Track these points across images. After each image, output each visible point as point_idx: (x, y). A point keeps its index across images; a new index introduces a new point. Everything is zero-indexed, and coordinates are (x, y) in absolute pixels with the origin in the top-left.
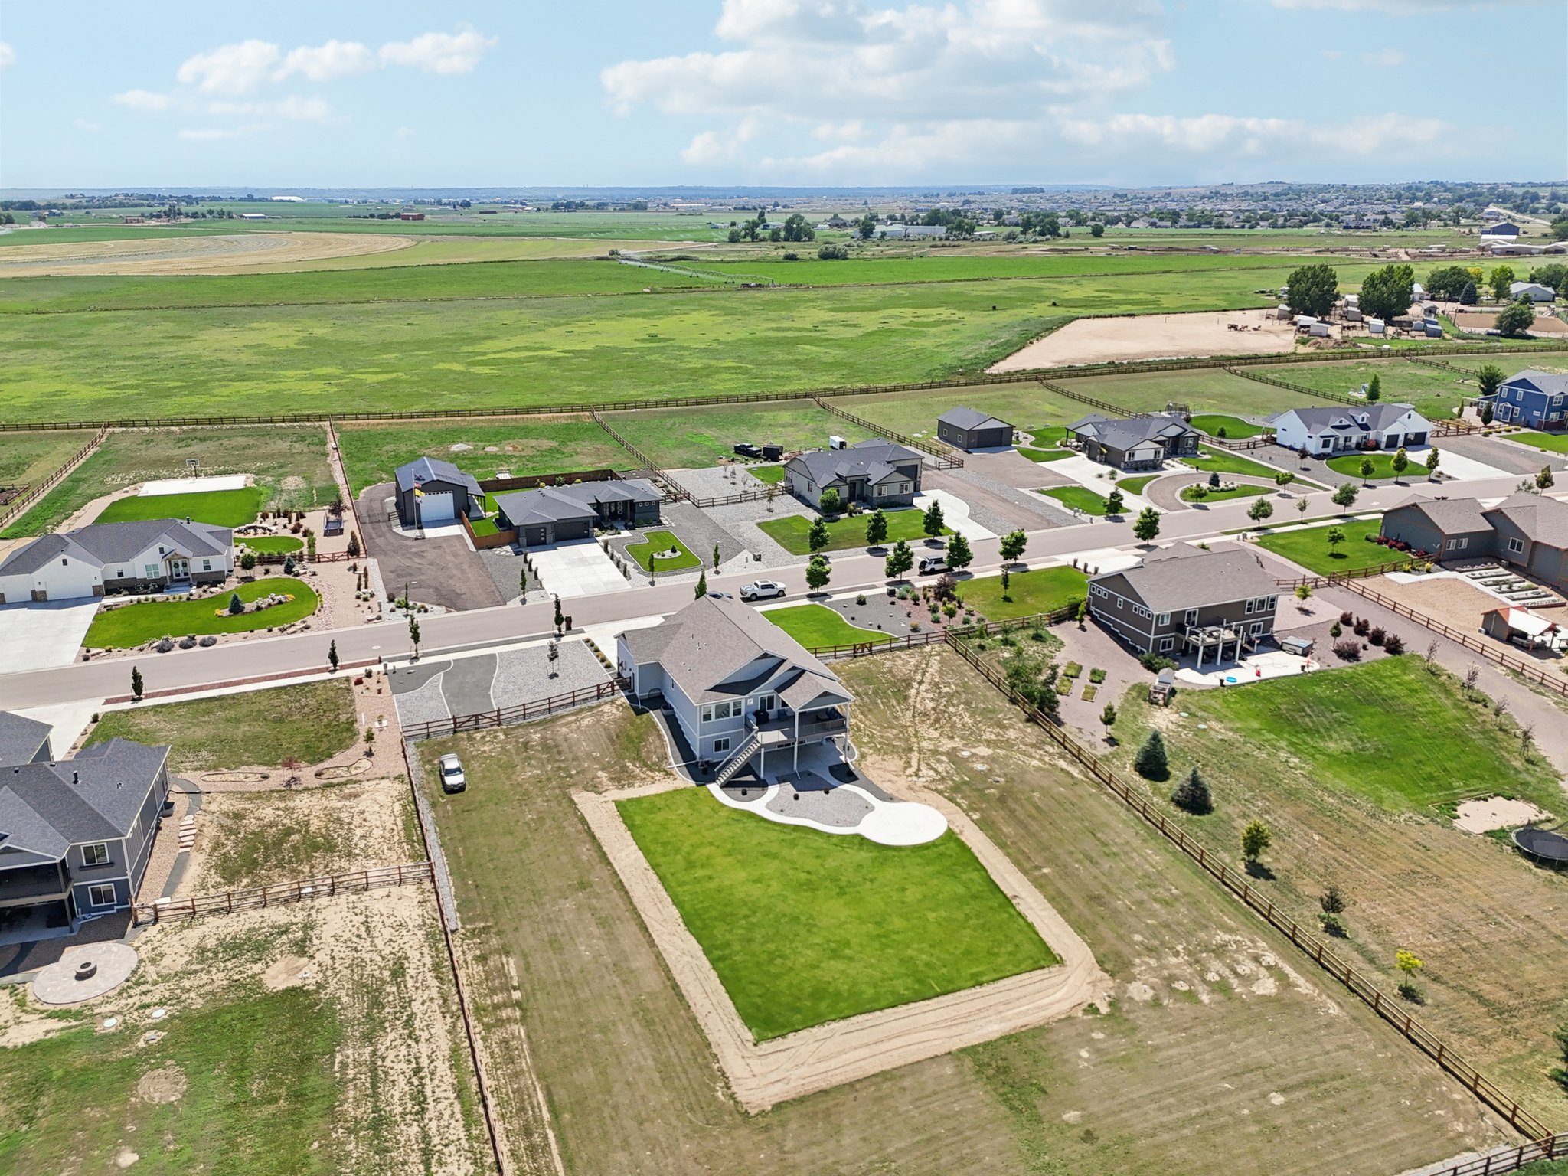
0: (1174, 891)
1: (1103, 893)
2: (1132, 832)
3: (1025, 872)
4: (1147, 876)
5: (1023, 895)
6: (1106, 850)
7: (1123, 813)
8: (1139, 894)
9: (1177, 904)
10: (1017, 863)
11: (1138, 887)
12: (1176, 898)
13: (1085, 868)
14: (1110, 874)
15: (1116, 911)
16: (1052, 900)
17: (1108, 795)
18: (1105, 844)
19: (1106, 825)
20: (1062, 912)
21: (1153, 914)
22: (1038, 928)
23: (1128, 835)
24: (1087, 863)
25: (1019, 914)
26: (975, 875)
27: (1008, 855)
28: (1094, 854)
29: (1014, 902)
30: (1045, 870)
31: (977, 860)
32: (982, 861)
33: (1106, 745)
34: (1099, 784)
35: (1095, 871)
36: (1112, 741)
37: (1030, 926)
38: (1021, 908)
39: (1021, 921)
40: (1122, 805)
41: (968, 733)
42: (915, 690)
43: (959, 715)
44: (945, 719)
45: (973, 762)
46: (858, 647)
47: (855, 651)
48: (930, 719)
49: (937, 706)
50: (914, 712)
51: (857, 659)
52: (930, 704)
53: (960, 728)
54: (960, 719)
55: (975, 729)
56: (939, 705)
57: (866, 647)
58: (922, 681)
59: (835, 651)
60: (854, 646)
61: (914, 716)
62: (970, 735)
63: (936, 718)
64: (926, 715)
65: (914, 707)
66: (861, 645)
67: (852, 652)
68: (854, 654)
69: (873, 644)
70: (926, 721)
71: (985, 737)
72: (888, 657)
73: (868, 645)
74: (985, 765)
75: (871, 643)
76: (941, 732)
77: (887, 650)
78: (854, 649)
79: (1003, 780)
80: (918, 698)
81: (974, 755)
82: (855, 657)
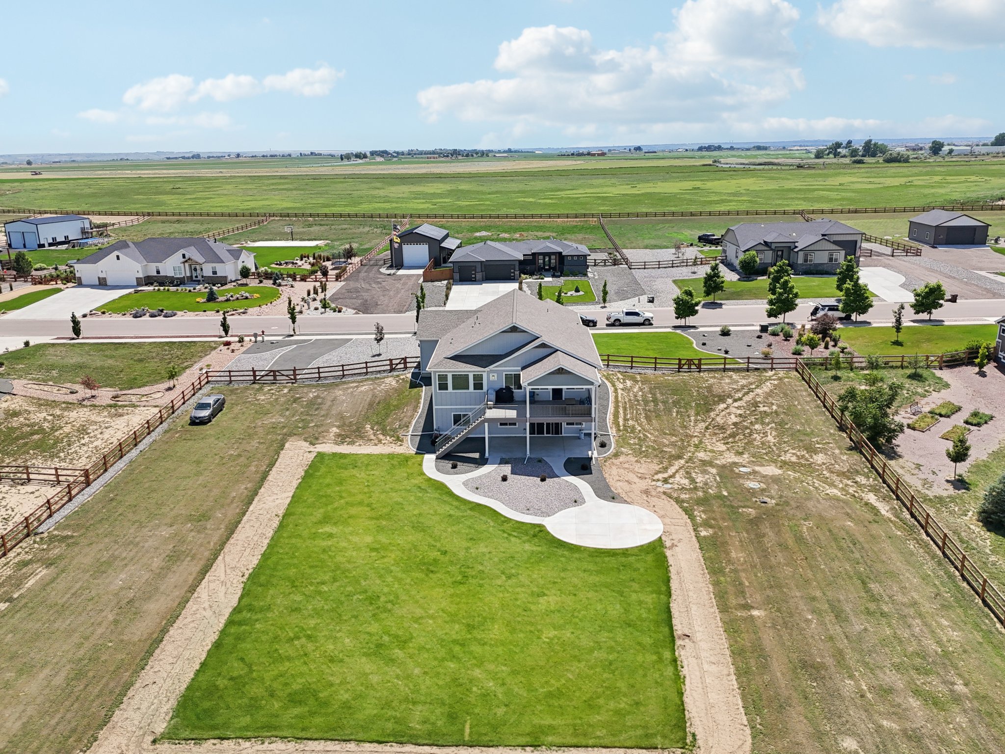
0: (960, 688)
1: (829, 661)
2: (930, 591)
3: (724, 608)
4: (922, 654)
5: (698, 636)
6: (872, 606)
7: (929, 567)
8: (891, 678)
9: (956, 709)
10: (721, 597)
11: (897, 667)
12: (957, 699)
13: (822, 623)
14: (857, 640)
15: (835, 694)
16: (737, 653)
17: (919, 541)
18: (874, 598)
19: (893, 575)
20: (742, 673)
21: (899, 713)
22: (688, 688)
23: (921, 594)
24: (829, 618)
25: (675, 661)
26: (650, 599)
27: (716, 584)
28: (847, 608)
29: (679, 642)
30: (755, 613)
31: (668, 580)
32: (674, 585)
33: (950, 487)
34: (911, 528)
35: (836, 630)
36: (960, 483)
37: (679, 679)
38: (681, 654)
39: (669, 671)
40: (934, 556)
41: (764, 451)
42: (725, 406)
43: (764, 433)
44: (744, 435)
45: (748, 479)
46: (683, 362)
47: (680, 366)
48: (725, 433)
49: (741, 422)
50: (710, 425)
51: (680, 374)
52: (734, 419)
53: (757, 445)
54: (762, 437)
55: (775, 449)
56: (744, 421)
57: (694, 364)
58: (740, 399)
59: (656, 363)
60: (680, 360)
61: (707, 428)
62: (766, 454)
63: (734, 432)
64: (722, 428)
65: (713, 419)
66: (688, 360)
67: (677, 366)
68: (679, 368)
69: (703, 362)
70: (719, 434)
71: (783, 458)
72: (716, 375)
73: (696, 362)
74: (762, 484)
75: (700, 360)
76: (732, 446)
77: (720, 370)
78: (679, 364)
79: (773, 501)
80: (724, 413)
81: (755, 472)
82: (679, 371)
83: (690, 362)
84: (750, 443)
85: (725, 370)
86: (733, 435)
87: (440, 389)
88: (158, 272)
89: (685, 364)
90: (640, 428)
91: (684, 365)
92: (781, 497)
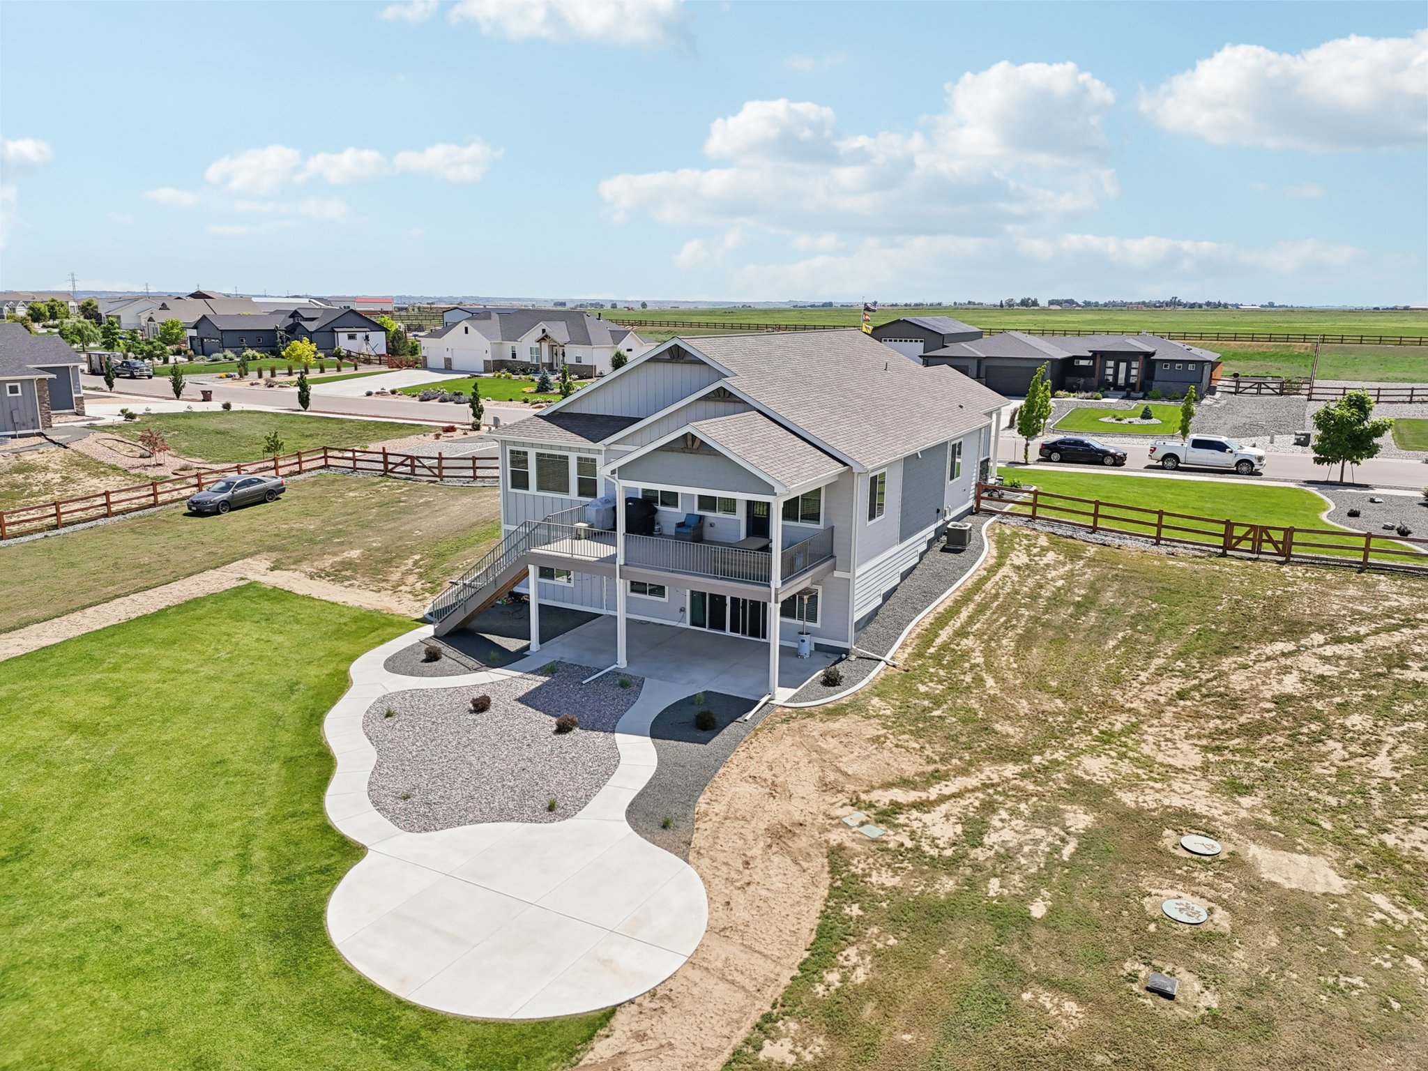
41: (1333, 801)
42: (1291, 647)
43: (1365, 744)
44: (1292, 736)
45: (1188, 880)
46: (1239, 532)
47: (1229, 545)
48: (1231, 718)
49: (1306, 698)
50: (1196, 688)
51: (1226, 560)
52: (1290, 684)
53: (1319, 778)
54: (1353, 755)
55: (1377, 799)
56: (1320, 696)
57: (1270, 540)
58: (1357, 639)
59: (1159, 526)
60: (1229, 525)
61: (1182, 695)
62: (1334, 811)
63: (1262, 723)
64: (1233, 703)
65: (1221, 675)
66: (1253, 527)
67: (1220, 541)
68: (1225, 548)
69: (1297, 537)
70: (1209, 717)
71: (1390, 840)
72: (1329, 577)
73: (1278, 536)
74: (1220, 913)
75: (1289, 532)
76: (1226, 762)
77: (1350, 565)
78: (1227, 536)
79: (1211, 1000)
80: (1269, 664)
81: (1235, 861)
82: (1224, 555)
83: (1259, 534)
84: (1300, 764)
85: (1364, 567)
86: (1253, 731)
87: (513, 487)
88: (514, 356)
89: (1244, 538)
90: (980, 660)
91: (1240, 539)
92: (1259, 988)
